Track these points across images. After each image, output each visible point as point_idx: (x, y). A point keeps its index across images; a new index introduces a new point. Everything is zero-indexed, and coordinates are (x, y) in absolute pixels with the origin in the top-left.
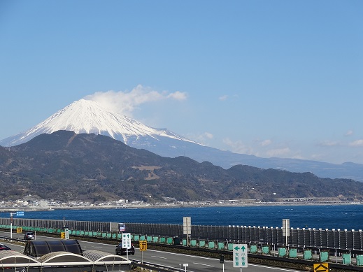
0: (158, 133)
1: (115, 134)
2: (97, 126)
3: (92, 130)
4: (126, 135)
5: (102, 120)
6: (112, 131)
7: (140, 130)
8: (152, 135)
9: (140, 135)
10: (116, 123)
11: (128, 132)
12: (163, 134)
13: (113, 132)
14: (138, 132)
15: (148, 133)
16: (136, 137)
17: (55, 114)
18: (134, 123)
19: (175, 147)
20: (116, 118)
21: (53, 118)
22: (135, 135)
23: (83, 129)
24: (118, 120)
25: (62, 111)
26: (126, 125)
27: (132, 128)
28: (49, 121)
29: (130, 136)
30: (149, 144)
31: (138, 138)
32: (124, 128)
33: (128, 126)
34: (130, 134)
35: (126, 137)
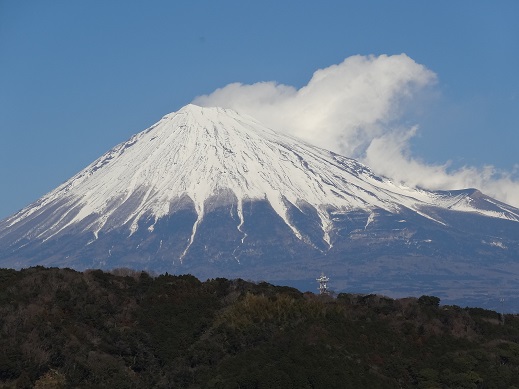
0: (444, 204)
1: (293, 211)
2: (232, 185)
3: (212, 199)
4: (330, 209)
5: (253, 165)
6: (284, 199)
7: (380, 195)
8: (424, 209)
9: (378, 210)
10: (298, 175)
11: (339, 203)
12: (463, 206)
14: (373, 201)
15: (408, 204)
16: (366, 215)
17: (103, 158)
18: (363, 176)
19: (500, 245)
20: (301, 158)
21: (95, 169)
22: (361, 210)
23: (185, 197)
24: (306, 164)
25: (128, 146)
26: (336, 181)
27: (354, 190)
28: (82, 179)
29: (343, 212)
30: (410, 235)
31: (370, 220)
32: (326, 188)
33: (339, 183)
34: (344, 208)
35: (331, 217)
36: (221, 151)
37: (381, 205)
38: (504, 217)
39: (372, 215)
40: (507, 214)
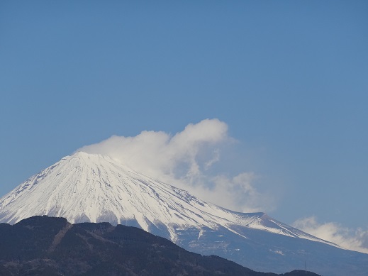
0: (243, 222)
1: (149, 228)
2: (113, 209)
3: (101, 218)
4: (175, 227)
5: (124, 195)
6: (146, 219)
7: (205, 217)
8: (232, 227)
9: (205, 228)
10: (153, 202)
11: (180, 222)
12: (256, 225)
13: (148, 222)
14: (201, 221)
15: (223, 223)
16: (198, 231)
17: (23, 185)
18: (192, 202)
19: (280, 252)
20: (154, 191)
21: (19, 192)
22: (194, 228)
23: (84, 216)
24: (157, 195)
25: (39, 177)
26: (177, 207)
27: (188, 213)
28: (10, 199)
29: (183, 229)
30: (226, 245)
31: (201, 234)
32: (172, 212)
33: (179, 208)
34: (184, 226)
35: (176, 232)
36: (103, 185)
37: (206, 224)
38: (282, 233)
39: (202, 231)
40: (284, 231)
